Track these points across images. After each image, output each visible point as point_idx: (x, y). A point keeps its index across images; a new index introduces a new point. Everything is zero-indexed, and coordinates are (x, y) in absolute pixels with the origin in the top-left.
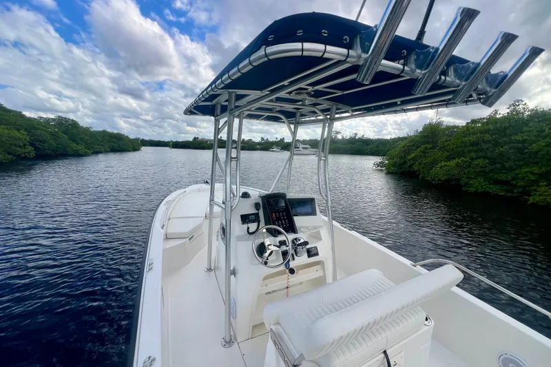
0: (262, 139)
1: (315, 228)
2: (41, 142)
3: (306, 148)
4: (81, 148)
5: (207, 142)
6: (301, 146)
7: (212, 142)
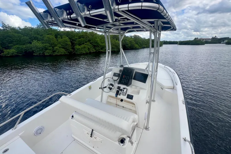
1: (140, 88)
7: (207, 40)
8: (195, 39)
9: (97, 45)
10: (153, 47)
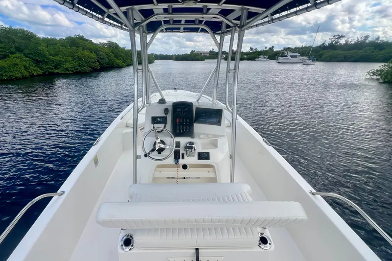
0: (251, 49)
1: (216, 136)
2: (101, 59)
3: (296, 57)
4: (120, 62)
5: (201, 54)
6: (290, 54)
7: (205, 54)
8: (192, 52)
9: (44, 60)
10: (140, 63)
